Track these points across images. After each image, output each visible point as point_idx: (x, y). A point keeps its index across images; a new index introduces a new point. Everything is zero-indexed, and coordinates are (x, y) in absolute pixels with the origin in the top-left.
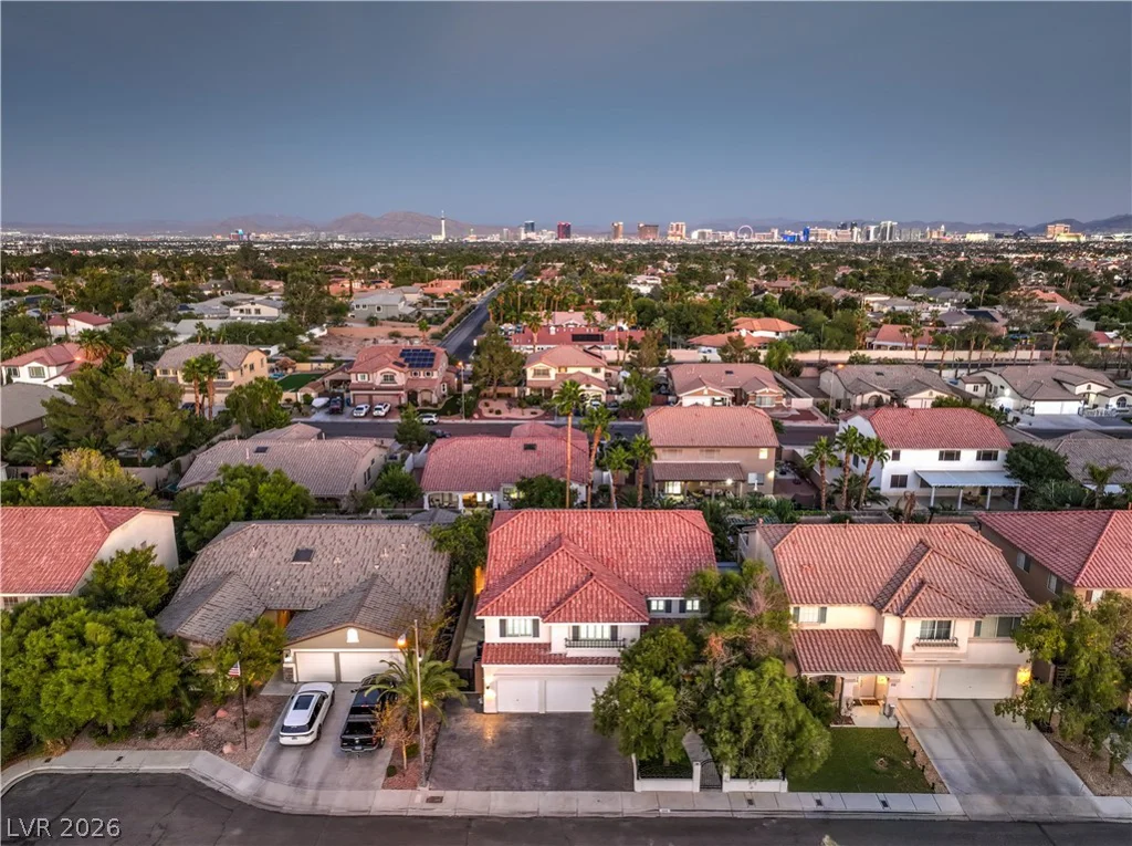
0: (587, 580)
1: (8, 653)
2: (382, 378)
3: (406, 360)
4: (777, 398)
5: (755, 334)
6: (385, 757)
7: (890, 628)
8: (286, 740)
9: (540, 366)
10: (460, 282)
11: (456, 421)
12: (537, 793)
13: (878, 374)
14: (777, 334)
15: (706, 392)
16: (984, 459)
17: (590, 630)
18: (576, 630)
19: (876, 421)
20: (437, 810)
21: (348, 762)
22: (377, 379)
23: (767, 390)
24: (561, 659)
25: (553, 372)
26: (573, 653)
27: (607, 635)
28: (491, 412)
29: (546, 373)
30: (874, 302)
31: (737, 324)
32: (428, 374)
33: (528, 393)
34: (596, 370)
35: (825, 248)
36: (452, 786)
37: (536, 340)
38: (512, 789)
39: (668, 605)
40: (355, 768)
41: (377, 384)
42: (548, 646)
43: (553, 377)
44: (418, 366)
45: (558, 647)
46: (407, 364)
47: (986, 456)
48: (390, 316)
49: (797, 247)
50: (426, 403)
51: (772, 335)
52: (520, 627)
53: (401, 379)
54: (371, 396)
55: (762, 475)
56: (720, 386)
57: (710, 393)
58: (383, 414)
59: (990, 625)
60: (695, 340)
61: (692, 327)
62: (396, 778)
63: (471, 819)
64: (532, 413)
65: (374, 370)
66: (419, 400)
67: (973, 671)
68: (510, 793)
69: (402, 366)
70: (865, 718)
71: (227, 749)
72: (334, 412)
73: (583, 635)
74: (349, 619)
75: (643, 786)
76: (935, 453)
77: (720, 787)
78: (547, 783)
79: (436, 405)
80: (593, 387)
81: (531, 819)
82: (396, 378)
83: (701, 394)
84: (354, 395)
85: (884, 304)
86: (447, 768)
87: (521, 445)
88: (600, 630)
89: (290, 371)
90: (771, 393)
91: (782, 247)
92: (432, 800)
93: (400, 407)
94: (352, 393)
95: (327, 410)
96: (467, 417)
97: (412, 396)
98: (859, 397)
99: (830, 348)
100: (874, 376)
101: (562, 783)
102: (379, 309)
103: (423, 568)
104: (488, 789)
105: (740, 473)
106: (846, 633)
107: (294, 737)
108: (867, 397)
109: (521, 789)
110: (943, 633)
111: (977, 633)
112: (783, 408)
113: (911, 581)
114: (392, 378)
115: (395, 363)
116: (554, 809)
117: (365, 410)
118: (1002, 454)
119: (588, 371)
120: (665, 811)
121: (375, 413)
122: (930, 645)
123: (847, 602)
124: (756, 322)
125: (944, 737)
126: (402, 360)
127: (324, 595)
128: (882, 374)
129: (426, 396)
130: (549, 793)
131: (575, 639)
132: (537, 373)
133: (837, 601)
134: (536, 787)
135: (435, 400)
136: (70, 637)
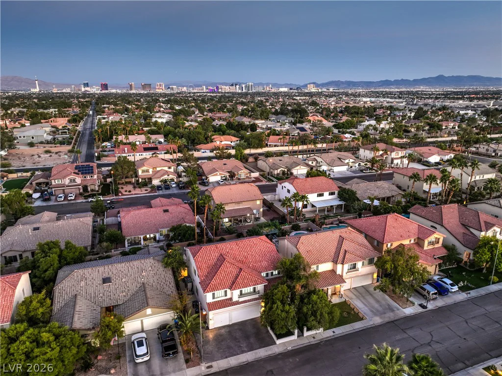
0: (240, 272)
1: (4, 356)
2: (69, 181)
3: (79, 171)
4: (246, 174)
5: (223, 143)
6: (181, 356)
7: (339, 269)
8: (139, 360)
9: (144, 168)
10: (67, 119)
11: (113, 198)
12: (244, 354)
13: (280, 160)
14: (231, 142)
15: (218, 174)
16: (331, 195)
17: (245, 290)
18: (241, 291)
19: (294, 185)
20: (213, 370)
21: (167, 362)
22: (67, 181)
23: (242, 171)
24: (237, 303)
25: (151, 170)
26: (241, 299)
27: (252, 290)
28: (126, 191)
29: (147, 171)
30: (259, 123)
31: (214, 139)
32: (92, 177)
33: (140, 180)
34: (170, 168)
35: (227, 95)
36: (214, 361)
38: (235, 355)
40: (171, 365)
41: (67, 184)
42: (231, 299)
43: (151, 172)
44: (86, 173)
45: (235, 298)
46: (80, 173)
47: (332, 194)
48: (39, 141)
49: (215, 95)
50: (92, 190)
51: (229, 143)
52: (220, 295)
53: (79, 180)
54: (64, 190)
55: (258, 210)
56: (223, 170)
57: (220, 174)
58: (73, 198)
59: (366, 262)
60: (198, 147)
61: (196, 141)
62: (190, 363)
63: (226, 370)
64: (146, 190)
65: (64, 177)
66: (89, 189)
67: (362, 277)
68: (235, 357)
69: (78, 174)
70: (335, 300)
71: (113, 371)
72: (45, 200)
73: (243, 292)
74: (146, 305)
75: (278, 342)
76: (316, 194)
77: (303, 335)
78: (246, 349)
79: (98, 191)
80: (170, 176)
81: (247, 364)
82: (76, 180)
83: (217, 175)
84: (55, 190)
85: (263, 124)
86: (207, 354)
87: (162, 210)
88: (250, 289)
89: (5, 179)
90: (244, 172)
91: (209, 94)
92: (208, 367)
93: (81, 194)
94: (53, 189)
95: (42, 199)
96: (116, 195)
97: (85, 188)
98: (276, 171)
99: (254, 147)
100: (278, 161)
101: (251, 349)
102: (33, 138)
103: (163, 277)
104: (226, 357)
105: (250, 210)
106: (325, 272)
107: (142, 359)
108: (279, 170)
109: (238, 354)
110: (354, 267)
111: (363, 265)
112: (249, 178)
113: (342, 251)
114: (74, 180)
115: (74, 173)
116: (254, 358)
117: (63, 197)
118: (336, 192)
119: (166, 169)
120: (290, 348)
121: (69, 198)
122: (351, 272)
123: (325, 262)
124: (222, 138)
125: (358, 301)
126: (77, 171)
127: (124, 296)
129: (93, 187)
130: (249, 353)
131: (241, 295)
132: (143, 171)
133: (322, 262)
134: (243, 352)
135: (97, 188)
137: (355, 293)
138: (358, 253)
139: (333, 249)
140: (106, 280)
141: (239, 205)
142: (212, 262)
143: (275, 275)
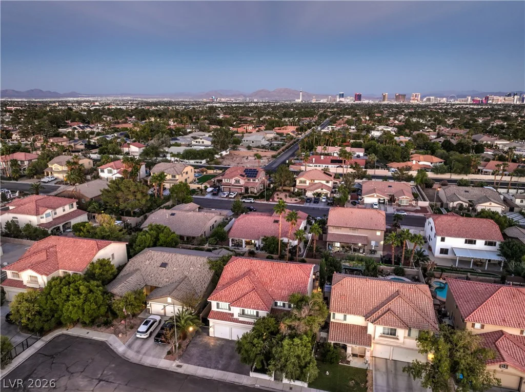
0: (252, 290)
1: (56, 293)
2: (235, 181)
3: (246, 174)
4: (410, 201)
5: (421, 163)
6: (168, 348)
8: (138, 336)
9: (302, 179)
10: (296, 127)
11: (263, 202)
12: (215, 370)
13: (466, 191)
14: (432, 163)
15: (375, 196)
17: (248, 311)
18: (243, 311)
20: (179, 370)
21: (156, 347)
22: (233, 181)
23: (405, 197)
24: (236, 321)
25: (308, 182)
26: (241, 319)
27: (255, 314)
28: (278, 198)
29: (305, 182)
30: (500, 144)
31: (412, 157)
32: (254, 180)
33: (296, 190)
34: (328, 182)
35: (496, 107)
36: (187, 362)
37: (314, 162)
38: (207, 367)
39: (284, 304)
40: (158, 349)
41: (233, 183)
42: (232, 315)
43: (308, 184)
44: (250, 176)
45: (236, 316)
46: (246, 176)
47: (489, 244)
48: (257, 145)
49: (480, 107)
50: (251, 192)
51: (429, 164)
52: (224, 306)
53: (242, 182)
54: (230, 188)
55: (377, 242)
56: (383, 193)
57: (377, 196)
58: (233, 197)
59: (415, 333)
60: (389, 165)
61: (390, 158)
62: (170, 356)
63: (188, 375)
64: (295, 200)
65: (232, 178)
66: (249, 191)
67: (405, 350)
68: (205, 368)
69: (243, 176)
70: (355, 363)
71: (120, 335)
72: (214, 194)
73: (246, 313)
74: (169, 294)
75: (252, 374)
76: (464, 240)
77: (282, 381)
78: (220, 367)
79: (256, 194)
80: (324, 190)
81: (208, 379)
82: (240, 181)
83: (373, 196)
84: (223, 188)
85: (505, 145)
86: (188, 355)
87: (273, 220)
88: (252, 312)
89: (205, 173)
90: (406, 198)
91: (471, 106)
92: (179, 366)
93: (241, 194)
94: (223, 186)
95: (212, 193)
96: (267, 200)
97: (247, 189)
98: (451, 203)
99: (455, 172)
100: (463, 193)
101: (225, 369)
102: (253, 142)
103: (203, 276)
104: (199, 366)
105: (367, 241)
106: (354, 326)
107: (141, 335)
108: (455, 203)
109: (210, 368)
110: (393, 333)
111: (409, 335)
112: (413, 206)
114: (239, 182)
115: (241, 175)
116: (219, 378)
117: (226, 194)
118: (498, 243)
119: (324, 182)
120: (257, 386)
121: (230, 196)
122: (387, 337)
123: (354, 314)
124: (422, 157)
125: (385, 377)
126: (244, 174)
127: (166, 282)
128: (468, 192)
129: (252, 190)
130: (219, 371)
131: (243, 314)
132: (301, 182)
133: (350, 313)
134: (216, 368)
135: (256, 192)
136: (76, 290)
137: (389, 366)
138: (405, 318)
139: (376, 302)
140: (164, 265)
141: (353, 231)
142: (236, 275)
143: (280, 306)
